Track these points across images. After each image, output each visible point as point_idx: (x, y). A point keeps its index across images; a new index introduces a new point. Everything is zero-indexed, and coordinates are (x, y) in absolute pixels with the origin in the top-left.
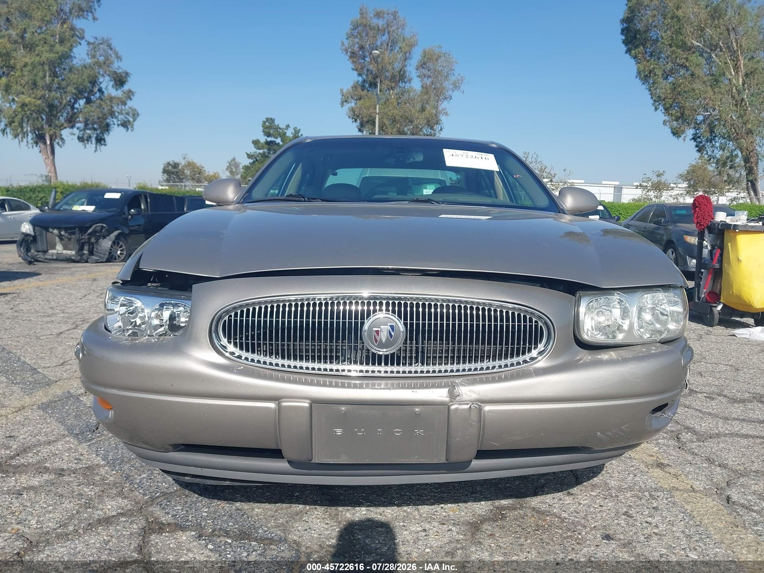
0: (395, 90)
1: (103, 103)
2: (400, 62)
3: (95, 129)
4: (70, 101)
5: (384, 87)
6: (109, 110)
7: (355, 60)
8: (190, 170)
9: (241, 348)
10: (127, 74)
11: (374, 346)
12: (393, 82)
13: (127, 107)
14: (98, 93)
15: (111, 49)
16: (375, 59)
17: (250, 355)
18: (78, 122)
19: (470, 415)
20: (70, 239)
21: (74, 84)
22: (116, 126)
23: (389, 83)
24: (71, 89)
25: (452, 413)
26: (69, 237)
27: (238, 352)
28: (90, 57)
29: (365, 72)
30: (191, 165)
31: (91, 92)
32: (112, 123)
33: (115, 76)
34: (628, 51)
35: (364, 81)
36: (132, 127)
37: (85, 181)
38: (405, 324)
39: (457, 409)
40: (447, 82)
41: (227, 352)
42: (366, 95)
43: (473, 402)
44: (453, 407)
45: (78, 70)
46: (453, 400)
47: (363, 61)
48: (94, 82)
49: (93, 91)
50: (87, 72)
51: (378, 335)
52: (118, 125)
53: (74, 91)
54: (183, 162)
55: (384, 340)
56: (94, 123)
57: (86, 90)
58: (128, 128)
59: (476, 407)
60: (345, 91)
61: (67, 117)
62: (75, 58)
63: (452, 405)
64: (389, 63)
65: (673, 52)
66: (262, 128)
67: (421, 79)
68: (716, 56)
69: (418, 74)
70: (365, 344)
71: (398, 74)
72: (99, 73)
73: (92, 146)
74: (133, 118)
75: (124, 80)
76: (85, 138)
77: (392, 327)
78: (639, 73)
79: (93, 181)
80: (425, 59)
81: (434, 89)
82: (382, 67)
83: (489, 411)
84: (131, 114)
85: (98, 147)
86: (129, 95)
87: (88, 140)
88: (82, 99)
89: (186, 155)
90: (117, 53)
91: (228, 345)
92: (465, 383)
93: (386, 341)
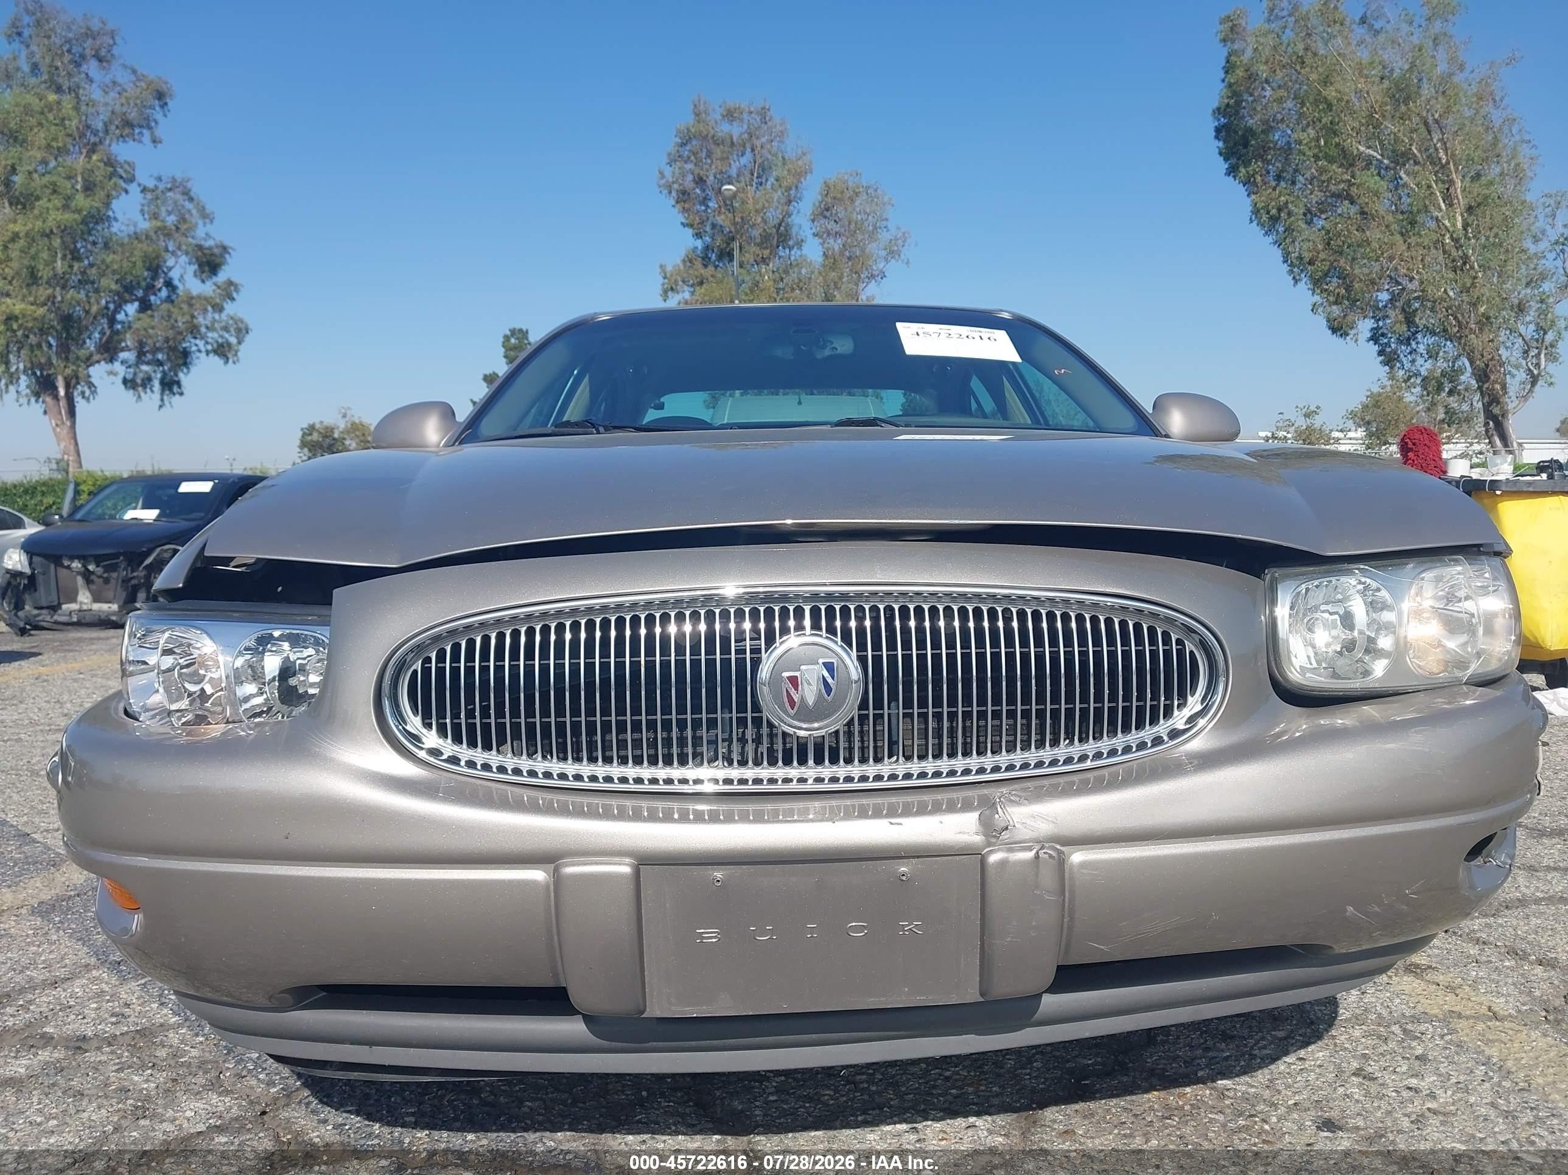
0: (771, 265)
1: (175, 310)
2: (777, 207)
3: (160, 363)
4: (107, 308)
5: (749, 257)
6: (187, 322)
7: (686, 206)
8: (357, 440)
9: (458, 740)
10: (225, 249)
11: (789, 716)
12: (766, 248)
13: (224, 316)
14: (164, 288)
15: (191, 199)
16: (728, 203)
17: (479, 756)
18: (123, 350)
19: (1037, 874)
20: (107, 581)
21: (114, 272)
22: (203, 355)
23: (757, 250)
24: (109, 283)
25: (991, 873)
26: (105, 575)
27: (448, 748)
28: (146, 216)
29: (708, 229)
30: (358, 429)
31: (151, 288)
32: (194, 348)
33: (199, 253)
34: (1232, 171)
35: (707, 248)
36: (236, 355)
37: (140, 469)
38: (862, 660)
39: (1003, 863)
40: (874, 245)
41: (422, 749)
42: (712, 276)
43: (1042, 842)
44: (993, 858)
45: (122, 245)
46: (994, 840)
47: (703, 208)
48: (155, 267)
49: (154, 286)
50: (142, 248)
51: (796, 689)
52: (208, 353)
53: (114, 287)
54: (342, 425)
55: (811, 700)
56: (155, 350)
57: (139, 283)
58: (228, 359)
59: (1051, 856)
60: (669, 268)
61: (101, 339)
62: (116, 220)
63: (991, 852)
64: (756, 211)
65: (1322, 171)
66: (503, 350)
67: (821, 241)
68: (1408, 174)
69: (814, 230)
70: (766, 714)
71: (774, 230)
72: (167, 250)
73: (152, 397)
74: (237, 338)
75: (218, 261)
76: (139, 381)
77: (829, 667)
78: (1256, 212)
79: (156, 468)
80: (829, 200)
81: (849, 258)
82: (742, 218)
83: (1084, 865)
84: (232, 330)
85: (165, 398)
86: (229, 291)
87: (144, 386)
88: (132, 301)
89: (349, 408)
90: (204, 208)
91: (424, 731)
92: (1020, 797)
93: (816, 703)
